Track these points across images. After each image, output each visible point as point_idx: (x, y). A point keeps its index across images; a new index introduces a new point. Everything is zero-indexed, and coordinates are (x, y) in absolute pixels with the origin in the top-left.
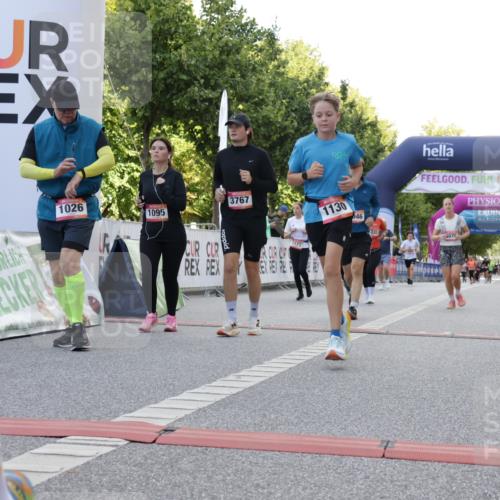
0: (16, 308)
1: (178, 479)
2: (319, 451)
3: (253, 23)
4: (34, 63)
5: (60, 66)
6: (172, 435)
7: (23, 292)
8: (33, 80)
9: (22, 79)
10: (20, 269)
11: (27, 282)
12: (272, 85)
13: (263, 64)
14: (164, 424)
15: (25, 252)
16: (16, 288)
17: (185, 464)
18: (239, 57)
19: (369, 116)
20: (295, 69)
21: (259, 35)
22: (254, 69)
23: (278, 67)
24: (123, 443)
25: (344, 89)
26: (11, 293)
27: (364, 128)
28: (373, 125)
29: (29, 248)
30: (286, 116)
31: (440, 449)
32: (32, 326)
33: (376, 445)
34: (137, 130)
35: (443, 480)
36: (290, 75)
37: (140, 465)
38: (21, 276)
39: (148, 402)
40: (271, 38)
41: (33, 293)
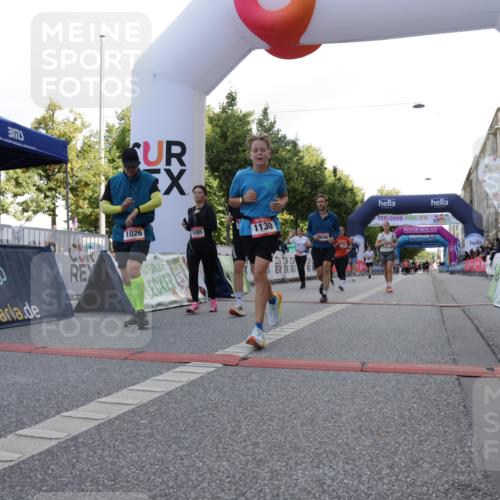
0: (161, 293)
1: (251, 385)
2: (327, 369)
3: (285, 137)
4: (168, 163)
5: (182, 163)
6: (246, 361)
7: (165, 285)
8: (168, 172)
9: (163, 172)
10: (163, 272)
11: (167, 280)
12: (296, 170)
13: (291, 159)
14: (242, 355)
15: (165, 263)
16: (161, 283)
17: (254, 377)
18: (277, 155)
19: (349, 185)
20: (308, 161)
21: (288, 143)
22: (286, 162)
23: (299, 160)
24: (220, 366)
25: (335, 171)
26: (159, 286)
27: (346, 192)
28: (352, 190)
29: (167, 262)
30: (304, 186)
31: (392, 366)
32: (170, 303)
33: (357, 364)
34: (223, 196)
35: (394, 382)
36: (306, 164)
37: (230, 378)
38: (164, 276)
39: (233, 344)
40: (294, 144)
41: (170, 286)
